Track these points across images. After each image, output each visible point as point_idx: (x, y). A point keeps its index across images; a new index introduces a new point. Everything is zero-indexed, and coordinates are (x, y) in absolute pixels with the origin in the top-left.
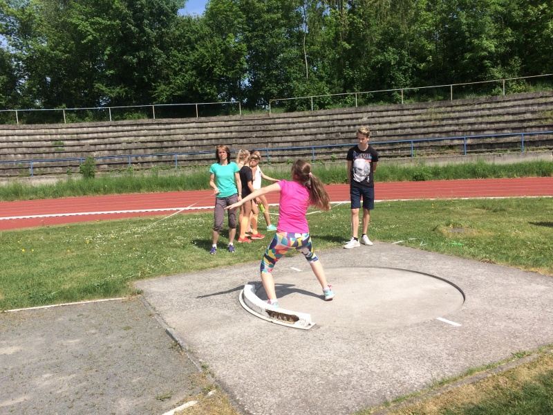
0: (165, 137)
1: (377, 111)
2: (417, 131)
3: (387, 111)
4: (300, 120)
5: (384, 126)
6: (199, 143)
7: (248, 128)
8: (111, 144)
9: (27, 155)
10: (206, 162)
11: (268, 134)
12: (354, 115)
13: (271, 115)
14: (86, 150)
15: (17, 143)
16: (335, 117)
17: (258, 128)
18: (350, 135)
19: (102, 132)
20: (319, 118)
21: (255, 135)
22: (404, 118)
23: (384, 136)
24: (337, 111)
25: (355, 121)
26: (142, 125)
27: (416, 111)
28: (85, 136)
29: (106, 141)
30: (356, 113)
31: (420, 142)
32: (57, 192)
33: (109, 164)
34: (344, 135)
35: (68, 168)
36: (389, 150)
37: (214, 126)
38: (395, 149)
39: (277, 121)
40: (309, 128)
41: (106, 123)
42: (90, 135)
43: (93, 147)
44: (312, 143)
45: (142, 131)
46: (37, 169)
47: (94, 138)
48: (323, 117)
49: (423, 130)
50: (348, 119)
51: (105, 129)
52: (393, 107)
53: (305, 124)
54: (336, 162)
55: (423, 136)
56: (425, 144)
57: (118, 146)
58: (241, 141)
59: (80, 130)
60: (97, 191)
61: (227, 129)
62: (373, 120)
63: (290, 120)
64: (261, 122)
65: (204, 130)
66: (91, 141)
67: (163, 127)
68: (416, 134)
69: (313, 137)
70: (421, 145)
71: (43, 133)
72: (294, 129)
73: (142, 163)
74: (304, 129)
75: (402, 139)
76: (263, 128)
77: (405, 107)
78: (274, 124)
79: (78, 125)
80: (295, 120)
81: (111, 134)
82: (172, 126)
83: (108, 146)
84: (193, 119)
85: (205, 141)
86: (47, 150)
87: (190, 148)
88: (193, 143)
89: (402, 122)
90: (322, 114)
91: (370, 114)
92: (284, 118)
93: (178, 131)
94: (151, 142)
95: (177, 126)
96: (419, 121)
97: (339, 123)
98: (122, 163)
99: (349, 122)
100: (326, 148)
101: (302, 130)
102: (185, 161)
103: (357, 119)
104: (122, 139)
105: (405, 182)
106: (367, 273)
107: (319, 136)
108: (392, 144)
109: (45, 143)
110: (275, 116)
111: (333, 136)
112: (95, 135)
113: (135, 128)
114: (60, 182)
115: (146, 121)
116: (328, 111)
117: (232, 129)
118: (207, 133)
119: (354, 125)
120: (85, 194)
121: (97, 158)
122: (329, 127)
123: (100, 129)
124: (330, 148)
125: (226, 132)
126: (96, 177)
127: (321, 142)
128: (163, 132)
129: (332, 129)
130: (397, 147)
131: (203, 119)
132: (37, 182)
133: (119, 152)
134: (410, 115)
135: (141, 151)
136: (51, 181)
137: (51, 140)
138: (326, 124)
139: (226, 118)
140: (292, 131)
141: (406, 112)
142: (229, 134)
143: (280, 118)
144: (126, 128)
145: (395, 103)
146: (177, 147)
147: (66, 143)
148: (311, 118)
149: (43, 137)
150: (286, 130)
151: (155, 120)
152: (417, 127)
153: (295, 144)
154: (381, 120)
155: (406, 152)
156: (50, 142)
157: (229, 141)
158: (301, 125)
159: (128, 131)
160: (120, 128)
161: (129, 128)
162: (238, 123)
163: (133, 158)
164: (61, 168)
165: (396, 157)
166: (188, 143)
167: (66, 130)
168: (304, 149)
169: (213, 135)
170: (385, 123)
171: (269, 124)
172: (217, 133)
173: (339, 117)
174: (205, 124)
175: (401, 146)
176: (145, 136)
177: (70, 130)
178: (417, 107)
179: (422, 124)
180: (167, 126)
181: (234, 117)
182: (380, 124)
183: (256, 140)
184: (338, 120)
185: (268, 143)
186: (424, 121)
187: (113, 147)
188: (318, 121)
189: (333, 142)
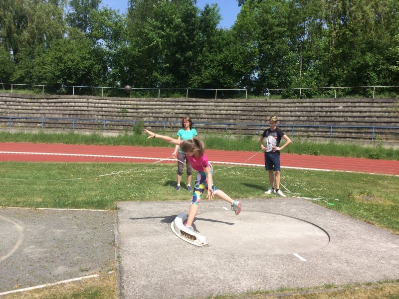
0: (192, 111)
1: (351, 103)
2: (382, 120)
3: (360, 103)
4: (289, 105)
5: (355, 114)
6: (214, 116)
7: (250, 108)
8: (156, 113)
9: (104, 117)
10: (216, 130)
11: (263, 114)
12: (332, 104)
13: (269, 100)
14: (140, 116)
15: (100, 109)
16: (317, 104)
17: (257, 109)
18: (326, 119)
19: (152, 105)
20: (304, 104)
21: (254, 113)
22: (373, 109)
23: (353, 122)
24: (319, 100)
25: (332, 108)
26: (178, 101)
27: (384, 104)
28: (141, 106)
29: (154, 111)
30: (334, 102)
31: (383, 128)
32: (116, 142)
33: (152, 127)
34: (321, 119)
35: (127, 126)
36: (355, 133)
37: (226, 106)
38: (360, 133)
39: (272, 104)
40: (295, 111)
41: (156, 99)
42: (145, 107)
43: (144, 115)
44: (295, 123)
45: (178, 106)
46: (108, 126)
47: (146, 109)
48: (308, 104)
49: (386, 120)
50: (326, 107)
51: (154, 103)
52: (365, 100)
53: (292, 108)
54: (310, 138)
55: (386, 124)
56: (387, 131)
57: (160, 115)
58: (243, 117)
59: (139, 103)
60: (140, 143)
61: (235, 108)
62: (347, 109)
63: (282, 105)
64: (260, 105)
65: (219, 108)
66: (144, 110)
67: (191, 104)
68: (381, 122)
69: (297, 118)
70: (383, 131)
71: (116, 103)
72: (284, 111)
73: (173, 127)
74: (291, 112)
75: (368, 125)
76: (260, 109)
77: (375, 101)
78: (269, 107)
79: (138, 99)
80: (286, 105)
81: (157, 106)
82: (198, 104)
83: (154, 114)
84: (213, 100)
85: (218, 116)
86: (117, 114)
87: (207, 119)
88: (209, 116)
89: (370, 112)
90: (307, 102)
91: (345, 104)
92: (278, 103)
93: (201, 107)
94: (182, 113)
95: (201, 104)
96: (385, 112)
97: (319, 109)
98: (160, 127)
99: (327, 109)
100: (305, 127)
101: (289, 113)
102: (202, 128)
103: (334, 107)
104: (164, 110)
105: (362, 159)
106: (273, 218)
107: (302, 118)
108: (358, 128)
109: (116, 109)
110: (271, 101)
111: (313, 118)
112: (148, 107)
113: (173, 103)
114: (120, 136)
115: (182, 99)
116: (312, 100)
117: (239, 108)
118: (220, 110)
119: (331, 112)
120: (133, 145)
121: (146, 121)
122: (310, 112)
123: (151, 103)
124: (309, 127)
125: (234, 110)
126: (142, 134)
127: (302, 122)
128: (191, 107)
129: (312, 114)
130: (362, 131)
131: (219, 100)
132: (106, 134)
133: (160, 119)
134: (378, 107)
135: (174, 119)
136: (114, 134)
137: (120, 108)
138: (309, 109)
139: (235, 100)
140: (282, 113)
141: (375, 105)
142: (235, 112)
143: (274, 103)
144: (167, 103)
145: (368, 97)
146: (198, 118)
147: (129, 110)
148: (298, 104)
149: (116, 105)
150: (277, 112)
151: (187, 99)
152: (382, 117)
153: (282, 122)
154: (354, 109)
155: (369, 135)
156: (119, 109)
157: (235, 117)
158: (289, 109)
159: (168, 105)
160: (164, 103)
161: (170, 103)
162: (243, 104)
163: (168, 124)
164: (122, 127)
165: (359, 138)
166: (206, 116)
167: (130, 102)
168: (288, 127)
169: (224, 112)
170: (357, 112)
171: (266, 107)
172: (227, 110)
173: (320, 104)
174: (220, 104)
175: (366, 130)
176: (178, 109)
177: (133, 102)
178: (385, 101)
179: (387, 114)
180: (194, 104)
181: (241, 100)
182: (352, 112)
183: (254, 118)
184: (318, 107)
185: (262, 120)
186: (389, 112)
187: (157, 115)
188: (303, 107)
189: (312, 123)
